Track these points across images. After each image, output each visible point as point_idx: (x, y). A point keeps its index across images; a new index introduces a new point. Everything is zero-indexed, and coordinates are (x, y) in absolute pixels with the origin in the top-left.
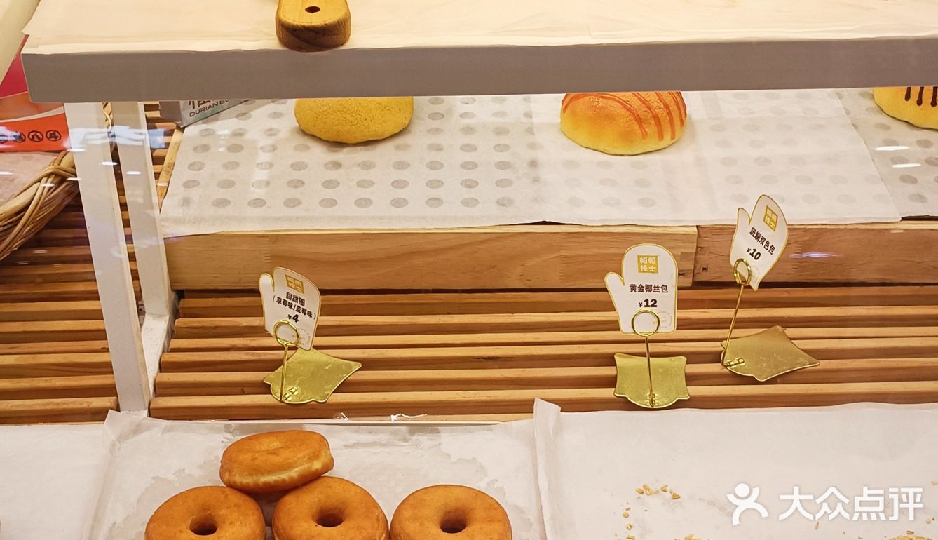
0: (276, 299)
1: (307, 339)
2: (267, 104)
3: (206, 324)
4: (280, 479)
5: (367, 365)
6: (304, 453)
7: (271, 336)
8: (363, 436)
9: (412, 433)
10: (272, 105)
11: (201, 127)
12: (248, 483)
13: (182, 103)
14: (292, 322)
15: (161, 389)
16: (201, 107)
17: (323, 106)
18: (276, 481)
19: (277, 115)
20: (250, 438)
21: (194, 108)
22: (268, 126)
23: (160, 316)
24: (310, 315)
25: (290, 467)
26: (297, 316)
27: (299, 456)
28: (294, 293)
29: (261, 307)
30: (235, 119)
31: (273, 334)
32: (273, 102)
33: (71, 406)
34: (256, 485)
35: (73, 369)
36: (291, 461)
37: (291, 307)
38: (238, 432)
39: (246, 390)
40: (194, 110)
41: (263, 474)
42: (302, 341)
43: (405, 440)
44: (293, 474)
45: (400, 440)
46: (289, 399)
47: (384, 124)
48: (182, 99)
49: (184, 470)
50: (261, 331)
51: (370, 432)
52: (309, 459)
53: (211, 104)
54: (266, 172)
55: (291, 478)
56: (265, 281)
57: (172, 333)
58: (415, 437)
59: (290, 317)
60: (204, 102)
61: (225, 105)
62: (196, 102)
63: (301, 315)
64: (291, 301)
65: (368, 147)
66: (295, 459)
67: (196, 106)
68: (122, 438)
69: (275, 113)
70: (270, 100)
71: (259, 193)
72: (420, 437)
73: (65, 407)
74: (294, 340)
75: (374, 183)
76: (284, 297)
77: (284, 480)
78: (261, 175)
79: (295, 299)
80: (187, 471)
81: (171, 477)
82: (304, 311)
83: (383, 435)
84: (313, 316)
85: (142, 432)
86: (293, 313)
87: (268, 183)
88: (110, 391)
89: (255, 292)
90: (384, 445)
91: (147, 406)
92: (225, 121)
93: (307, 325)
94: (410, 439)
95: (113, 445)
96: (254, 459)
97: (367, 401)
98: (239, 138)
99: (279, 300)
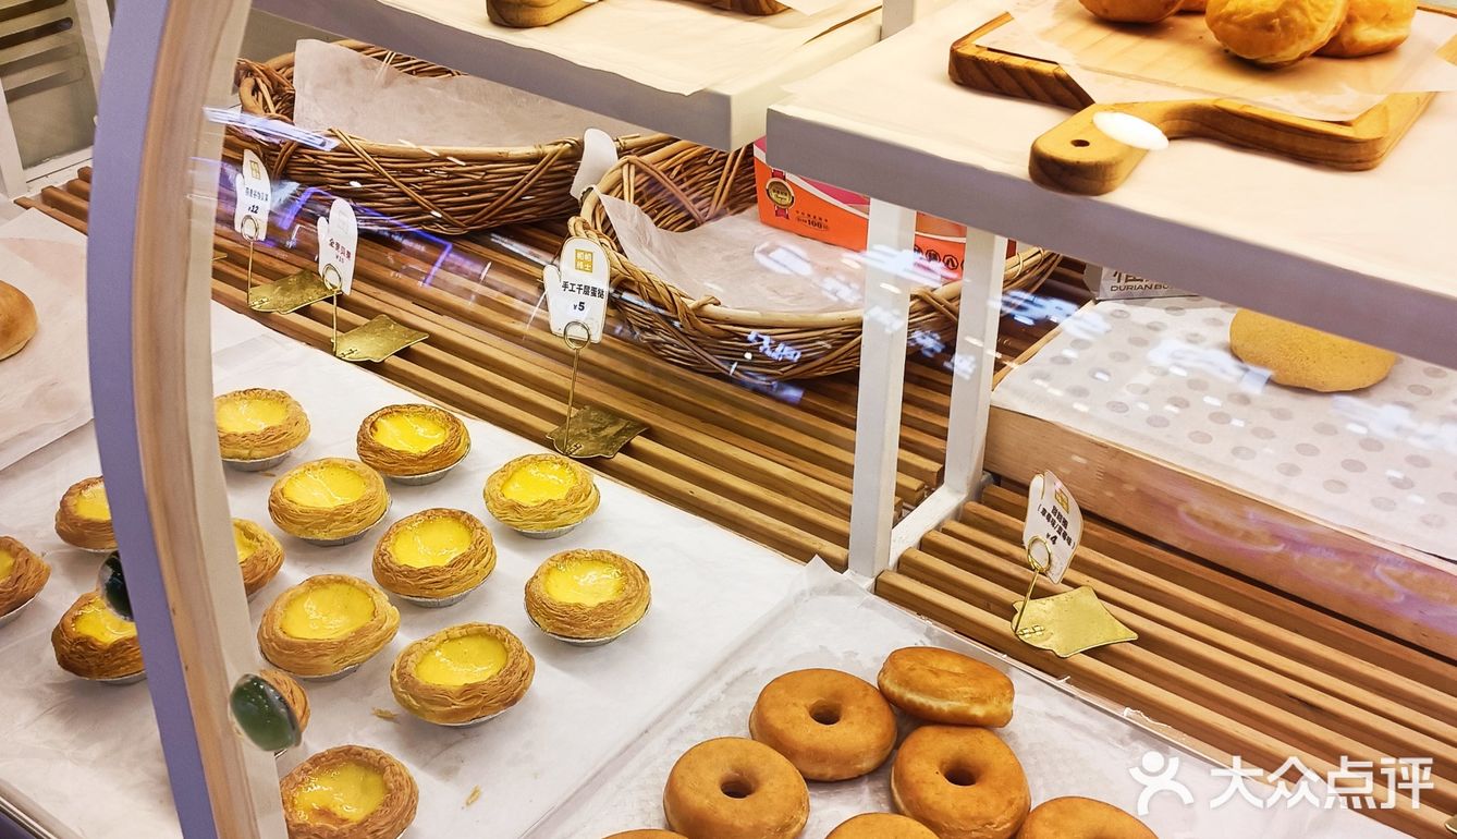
0: (1041, 510)
1: (1059, 566)
2: (1214, 306)
3: (997, 520)
4: (927, 705)
5: (1145, 640)
6: (970, 689)
7: (1024, 548)
8: (1074, 713)
9: (1133, 737)
10: (1219, 309)
11: (1119, 306)
12: (893, 693)
13: (1105, 271)
14: (1050, 542)
15: (905, 565)
16: (1129, 283)
17: (1261, 324)
18: (922, 704)
19: (1216, 322)
20: (935, 650)
21: (1119, 281)
22: (1195, 330)
23: (958, 492)
24: (1069, 541)
25: (943, 696)
26: (1056, 537)
27: (960, 689)
28: (1060, 509)
29: (1025, 510)
30: (1163, 311)
31: (1026, 544)
32: (1222, 307)
33: (803, 541)
34: (901, 698)
35: (835, 507)
36: (947, 690)
37: (1053, 525)
38: (937, 641)
39: (992, 606)
40: (1118, 285)
41: (912, 690)
42: (1052, 570)
43: (1122, 742)
44: (944, 706)
45: (1114, 738)
46: (1027, 636)
47: (1331, 372)
48: (1107, 266)
49: (857, 654)
50: (1017, 540)
51: (1085, 713)
52: (972, 698)
53: (1143, 284)
54: (1154, 378)
55: (940, 709)
56: (1037, 483)
57: (961, 516)
58: (1134, 744)
59: (1048, 536)
60: (1135, 280)
61: (1162, 292)
62: (1124, 275)
63: (1060, 538)
64: (1055, 518)
65: (1297, 395)
66: (954, 690)
67: (1122, 281)
68: (816, 591)
69: (1214, 319)
70: (1220, 303)
71: (1126, 396)
72: (1140, 746)
73: (797, 539)
74: (1045, 565)
75: (1273, 437)
76: (1049, 511)
77: (931, 708)
78: (1146, 379)
79: (1060, 517)
80: (858, 657)
81: (839, 655)
82: (1065, 535)
83: (1097, 723)
84: (1072, 544)
85: (839, 594)
86: (1054, 533)
87: (1146, 391)
88: (842, 539)
89: (1024, 489)
90: (1096, 737)
91: (876, 574)
92: (1149, 309)
93: (1063, 553)
94: (1128, 744)
95: (803, 594)
96: (912, 669)
97: (1114, 679)
98: (1151, 332)
99: (1044, 512)
